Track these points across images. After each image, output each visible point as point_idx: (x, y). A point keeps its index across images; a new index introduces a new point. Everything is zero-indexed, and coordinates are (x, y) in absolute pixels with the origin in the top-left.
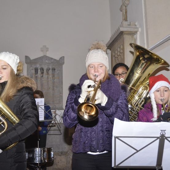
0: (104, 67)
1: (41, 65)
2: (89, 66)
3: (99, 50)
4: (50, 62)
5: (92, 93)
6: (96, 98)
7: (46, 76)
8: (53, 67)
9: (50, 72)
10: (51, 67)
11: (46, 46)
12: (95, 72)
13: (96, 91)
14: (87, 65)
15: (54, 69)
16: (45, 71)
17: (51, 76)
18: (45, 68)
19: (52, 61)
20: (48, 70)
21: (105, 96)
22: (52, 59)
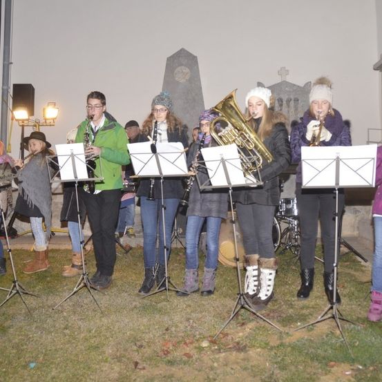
0: (328, 104)
1: (279, 94)
2: (313, 102)
3: (325, 86)
4: (291, 90)
5: (317, 132)
6: (321, 136)
7: (286, 109)
8: (296, 96)
9: (292, 103)
10: (292, 97)
11: (285, 68)
12: (319, 108)
13: (320, 129)
14: (311, 101)
15: (296, 100)
16: (284, 102)
17: (292, 110)
18: (285, 98)
19: (295, 88)
20: (289, 101)
21: (328, 132)
22: (294, 85)
